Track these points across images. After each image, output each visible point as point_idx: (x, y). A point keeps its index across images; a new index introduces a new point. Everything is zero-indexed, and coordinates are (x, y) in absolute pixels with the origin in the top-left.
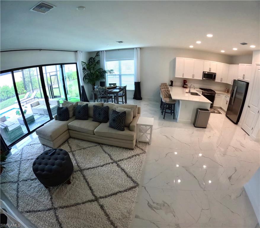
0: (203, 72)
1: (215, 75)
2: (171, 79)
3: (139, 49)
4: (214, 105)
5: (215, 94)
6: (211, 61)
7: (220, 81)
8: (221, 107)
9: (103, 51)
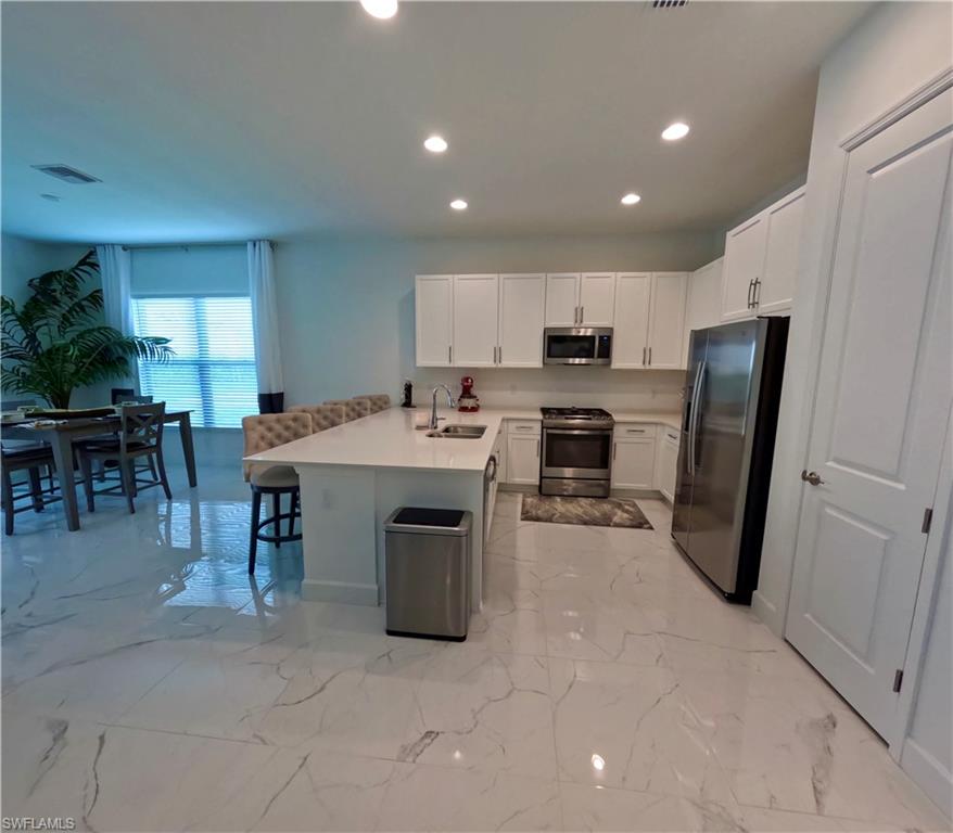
0: (545, 329)
1: (609, 338)
2: (408, 379)
3: (265, 248)
4: (616, 484)
5: (612, 429)
6: (582, 271)
7: (638, 365)
8: (659, 492)
9: (113, 245)
